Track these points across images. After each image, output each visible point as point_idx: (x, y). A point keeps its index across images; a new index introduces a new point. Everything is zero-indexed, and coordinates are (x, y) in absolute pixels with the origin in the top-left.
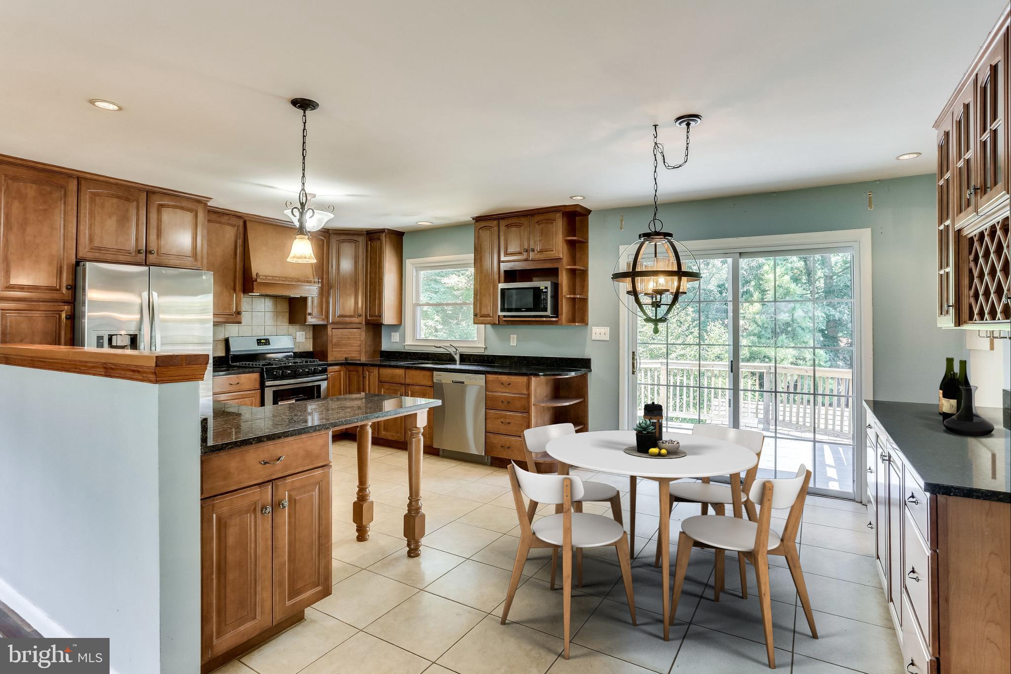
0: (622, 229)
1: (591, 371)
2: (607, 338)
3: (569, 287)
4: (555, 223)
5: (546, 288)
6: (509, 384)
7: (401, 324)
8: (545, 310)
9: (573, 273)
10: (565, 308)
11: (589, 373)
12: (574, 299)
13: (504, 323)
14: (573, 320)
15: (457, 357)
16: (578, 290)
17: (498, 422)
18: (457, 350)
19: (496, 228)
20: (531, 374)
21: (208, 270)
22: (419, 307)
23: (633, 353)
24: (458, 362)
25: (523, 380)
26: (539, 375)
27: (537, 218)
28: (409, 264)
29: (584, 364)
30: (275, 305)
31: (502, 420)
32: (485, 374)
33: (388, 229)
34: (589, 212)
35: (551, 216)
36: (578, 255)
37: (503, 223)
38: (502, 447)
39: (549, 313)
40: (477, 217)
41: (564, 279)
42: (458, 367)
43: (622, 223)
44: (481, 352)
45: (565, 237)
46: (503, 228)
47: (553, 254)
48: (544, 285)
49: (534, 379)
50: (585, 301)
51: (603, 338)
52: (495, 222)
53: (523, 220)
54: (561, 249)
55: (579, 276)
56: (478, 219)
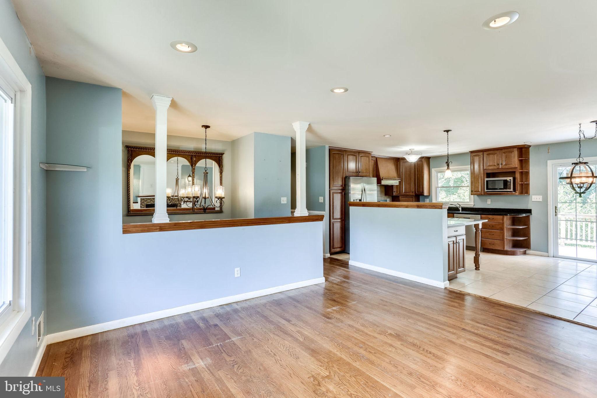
0: (548, 153)
1: (532, 214)
2: (541, 200)
3: (520, 180)
4: (513, 153)
5: (510, 180)
6: (493, 219)
7: (430, 195)
8: (510, 188)
9: (521, 173)
10: (518, 187)
11: (530, 216)
12: (522, 184)
13: (486, 194)
14: (521, 193)
15: (460, 209)
16: (524, 180)
17: (488, 234)
18: (460, 206)
19: (482, 156)
20: (504, 215)
21: (374, 177)
22: (438, 188)
23: (556, 207)
24: (461, 211)
25: (501, 217)
26: (508, 215)
27: (503, 151)
28: (433, 171)
29: (529, 211)
30: (381, 188)
31: (490, 233)
32: (481, 215)
33: (426, 157)
34: (530, 146)
35: (512, 150)
36: (524, 165)
37: (485, 153)
38: (490, 244)
39: (512, 190)
40: (471, 151)
41: (518, 176)
42: (461, 212)
43: (549, 151)
44: (472, 206)
45: (519, 158)
46: (485, 155)
47: (513, 166)
48: (510, 179)
49: (505, 217)
50: (528, 185)
51: (538, 200)
52: (481, 153)
53: (496, 152)
54: (517, 163)
55: (525, 175)
56: (472, 152)
